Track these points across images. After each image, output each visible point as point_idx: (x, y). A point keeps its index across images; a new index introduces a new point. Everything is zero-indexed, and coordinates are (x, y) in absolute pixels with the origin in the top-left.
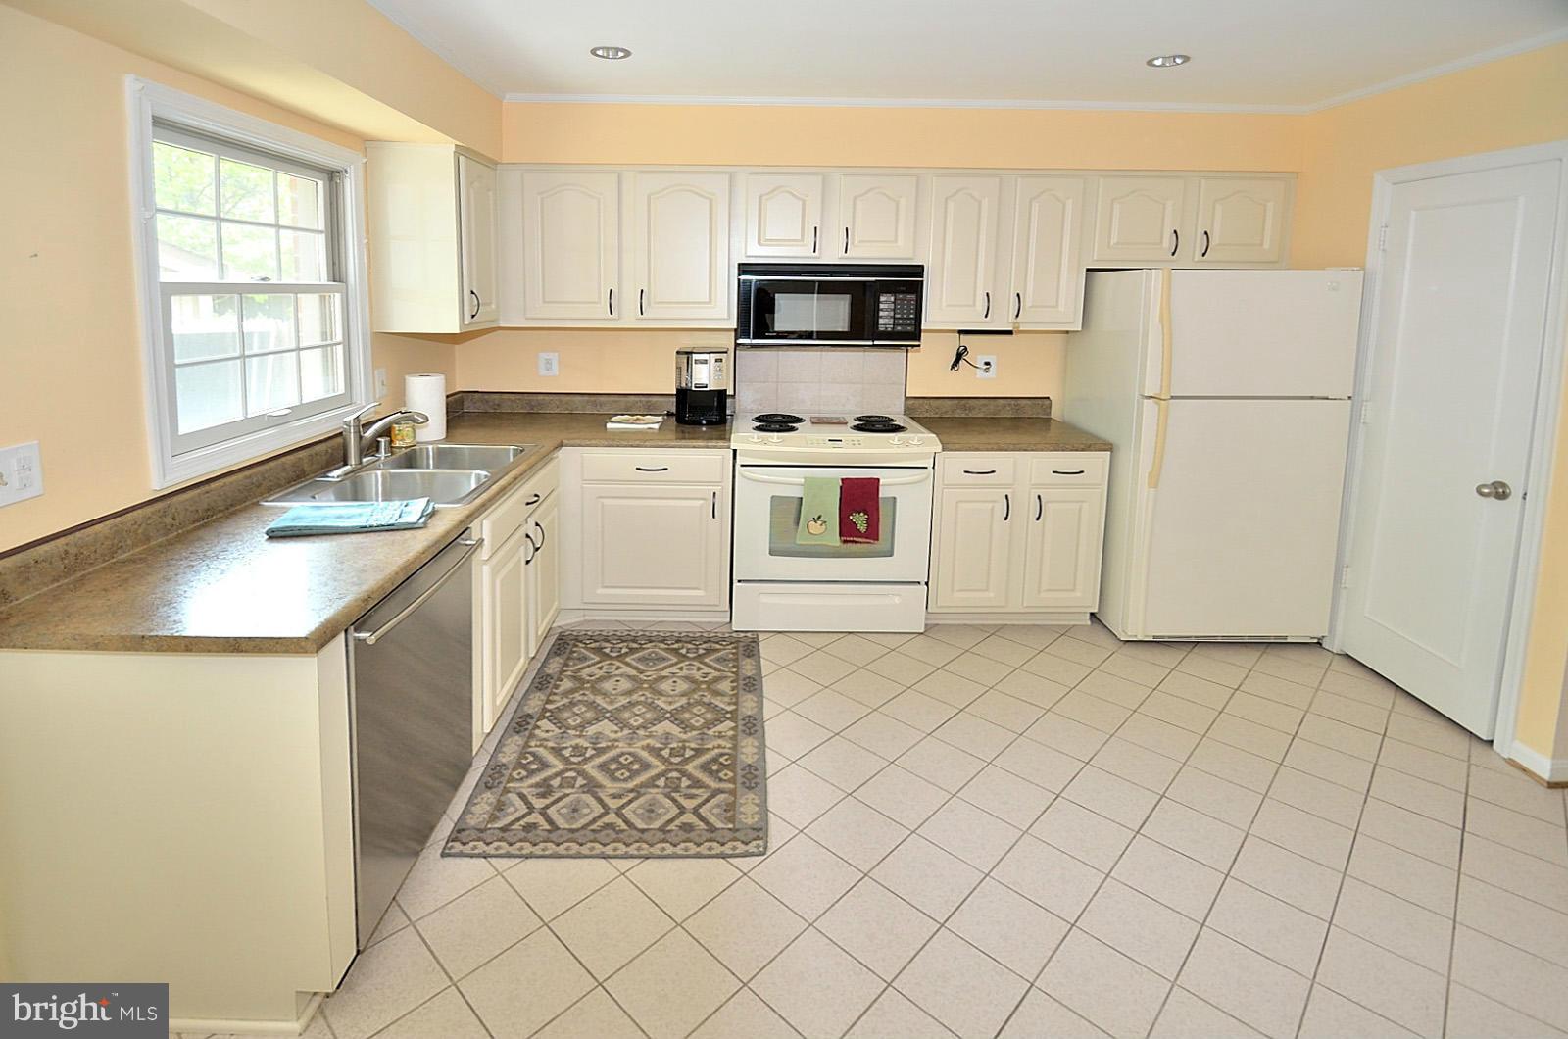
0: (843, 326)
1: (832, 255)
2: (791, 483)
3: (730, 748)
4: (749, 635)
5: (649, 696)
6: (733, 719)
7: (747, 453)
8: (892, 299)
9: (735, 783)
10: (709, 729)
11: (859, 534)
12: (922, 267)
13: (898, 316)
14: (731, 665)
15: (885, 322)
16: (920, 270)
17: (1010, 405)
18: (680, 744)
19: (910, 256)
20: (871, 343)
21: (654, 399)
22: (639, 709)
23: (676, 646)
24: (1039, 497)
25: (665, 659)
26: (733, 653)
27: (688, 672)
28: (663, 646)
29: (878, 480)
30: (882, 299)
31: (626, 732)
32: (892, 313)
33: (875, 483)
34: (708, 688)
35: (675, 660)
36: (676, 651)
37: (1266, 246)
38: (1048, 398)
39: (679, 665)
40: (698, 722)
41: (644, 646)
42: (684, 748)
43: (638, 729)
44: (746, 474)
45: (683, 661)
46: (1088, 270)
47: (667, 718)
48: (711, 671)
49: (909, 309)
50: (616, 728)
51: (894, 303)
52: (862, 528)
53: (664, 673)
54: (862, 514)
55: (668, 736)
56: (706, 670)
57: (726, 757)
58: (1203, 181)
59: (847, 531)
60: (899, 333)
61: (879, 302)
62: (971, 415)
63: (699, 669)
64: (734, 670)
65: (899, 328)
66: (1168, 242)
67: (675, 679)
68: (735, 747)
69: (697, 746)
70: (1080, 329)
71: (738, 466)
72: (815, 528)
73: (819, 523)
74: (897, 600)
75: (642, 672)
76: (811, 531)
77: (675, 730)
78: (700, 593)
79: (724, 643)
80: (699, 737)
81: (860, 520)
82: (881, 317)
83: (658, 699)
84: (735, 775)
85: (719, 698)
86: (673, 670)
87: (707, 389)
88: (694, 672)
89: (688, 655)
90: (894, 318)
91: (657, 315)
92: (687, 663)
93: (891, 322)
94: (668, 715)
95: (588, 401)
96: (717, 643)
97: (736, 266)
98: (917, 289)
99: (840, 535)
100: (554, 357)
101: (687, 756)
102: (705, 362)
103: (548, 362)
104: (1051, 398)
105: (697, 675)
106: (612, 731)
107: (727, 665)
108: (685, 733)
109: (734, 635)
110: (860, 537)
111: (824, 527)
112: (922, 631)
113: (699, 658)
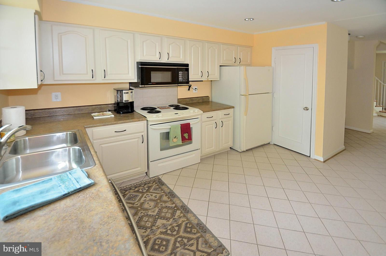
0: (169, 80)
1: (164, 60)
2: (165, 128)
3: (186, 220)
4: (156, 177)
5: (144, 212)
6: (178, 209)
7: (152, 121)
8: (182, 73)
9: (200, 233)
10: (174, 216)
11: (186, 139)
12: (188, 64)
13: (184, 77)
14: (160, 190)
15: (180, 79)
16: (187, 65)
17: (201, 98)
18: (171, 226)
19: (184, 61)
20: (177, 85)
21: (103, 106)
22: (145, 219)
23: (136, 189)
24: (222, 121)
25: (137, 196)
26: (157, 186)
27: (149, 198)
28: (132, 191)
29: (189, 123)
30: (180, 73)
31: (149, 230)
32: (182, 77)
33: (189, 124)
34: (161, 201)
35: (141, 195)
36: (138, 191)
37: (249, 62)
38: (208, 96)
39: (144, 196)
40: (169, 215)
41: (125, 193)
42: (173, 227)
43: (152, 227)
44: (152, 127)
45: (144, 194)
46: (220, 66)
47: (158, 218)
48: (157, 194)
49: (186, 75)
50: (144, 231)
51: (182, 74)
52: (187, 137)
53: (142, 201)
54: (187, 134)
55: (164, 225)
56: (154, 195)
57: (189, 224)
58: (238, 47)
59: (183, 139)
60: (184, 82)
61: (179, 74)
62: (193, 102)
63: (152, 195)
64: (163, 191)
65: (184, 81)
66: (234, 60)
67: (147, 202)
68: (188, 219)
69: (177, 224)
70: (219, 80)
71: (149, 126)
72: (175, 140)
73: (176, 138)
74: (194, 155)
75: (133, 204)
76: (174, 141)
77: (164, 222)
78: (139, 168)
79: (151, 183)
80: (174, 221)
81: (186, 135)
82: (180, 78)
83: (148, 212)
84: (197, 230)
85: (167, 203)
86: (143, 199)
87: (129, 102)
88: (151, 197)
89: (144, 191)
90: (183, 78)
91: (110, 78)
92: (146, 194)
93: (182, 79)
94: (157, 217)
95: (76, 109)
96: (149, 184)
97: (136, 63)
98: (187, 70)
99: (182, 141)
100: (59, 94)
101: (177, 230)
102: (128, 93)
103: (56, 96)
104: (209, 96)
105: (153, 197)
106: (143, 233)
107: (159, 190)
108: (168, 221)
109: (151, 179)
110: (187, 140)
111: (177, 139)
112: (200, 162)
113: (147, 191)
